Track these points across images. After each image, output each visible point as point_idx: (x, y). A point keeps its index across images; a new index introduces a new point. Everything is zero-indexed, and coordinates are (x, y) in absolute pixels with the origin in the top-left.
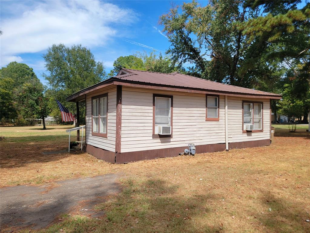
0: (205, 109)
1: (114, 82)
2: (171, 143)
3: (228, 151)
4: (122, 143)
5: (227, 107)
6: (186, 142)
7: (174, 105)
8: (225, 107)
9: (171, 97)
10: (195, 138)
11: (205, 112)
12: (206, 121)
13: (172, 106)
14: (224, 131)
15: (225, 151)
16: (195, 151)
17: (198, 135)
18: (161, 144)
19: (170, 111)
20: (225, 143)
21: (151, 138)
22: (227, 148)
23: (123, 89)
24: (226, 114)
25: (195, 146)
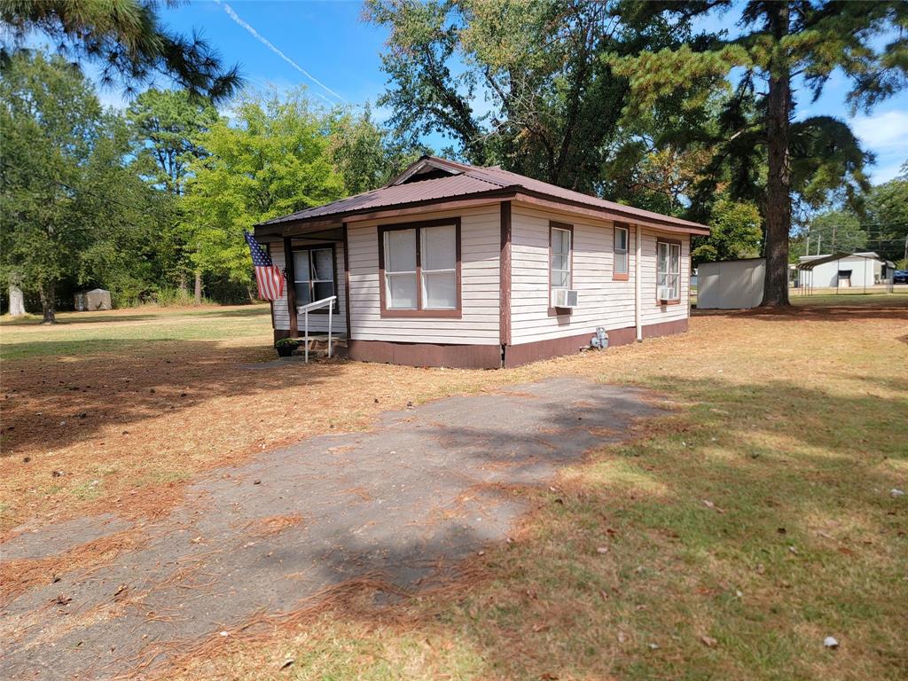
0: (611, 255)
1: (518, 194)
2: (572, 326)
3: (640, 341)
4: (513, 325)
5: (639, 251)
6: (589, 324)
7: (574, 247)
8: (636, 250)
9: (570, 227)
10: (600, 317)
11: (611, 262)
12: (613, 280)
13: (572, 249)
14: (633, 302)
15: (636, 344)
16: (607, 341)
17: (602, 310)
18: (557, 328)
19: (569, 257)
20: (635, 327)
21: (546, 316)
22: (640, 337)
23: (513, 210)
24: (639, 267)
25: (606, 332)
